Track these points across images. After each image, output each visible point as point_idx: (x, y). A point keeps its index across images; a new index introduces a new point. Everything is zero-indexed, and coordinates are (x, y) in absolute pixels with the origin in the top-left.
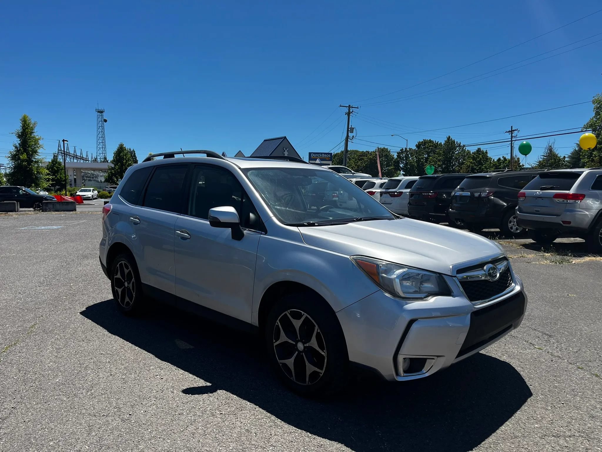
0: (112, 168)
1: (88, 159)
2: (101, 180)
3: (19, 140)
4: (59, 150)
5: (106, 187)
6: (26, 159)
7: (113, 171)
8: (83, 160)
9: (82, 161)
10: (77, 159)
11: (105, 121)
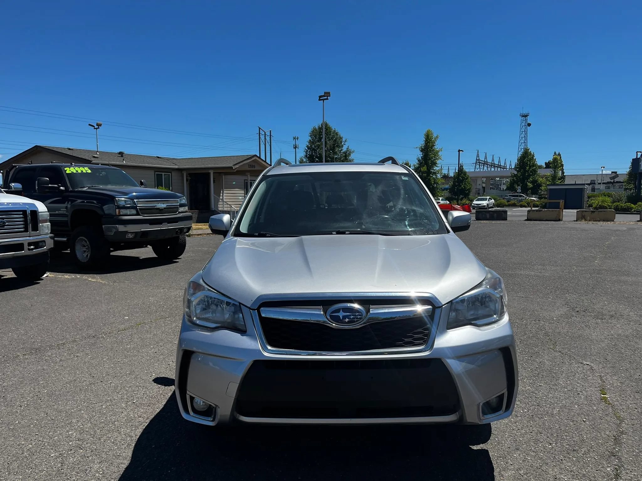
0: (515, 175)
1: (506, 167)
2: (503, 189)
3: (422, 153)
4: (477, 160)
5: (506, 195)
6: (425, 171)
7: (515, 178)
8: (501, 168)
9: (499, 169)
10: (495, 168)
11: (529, 125)
